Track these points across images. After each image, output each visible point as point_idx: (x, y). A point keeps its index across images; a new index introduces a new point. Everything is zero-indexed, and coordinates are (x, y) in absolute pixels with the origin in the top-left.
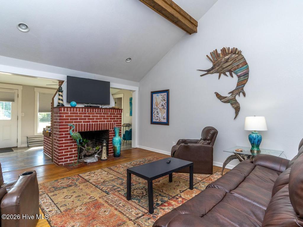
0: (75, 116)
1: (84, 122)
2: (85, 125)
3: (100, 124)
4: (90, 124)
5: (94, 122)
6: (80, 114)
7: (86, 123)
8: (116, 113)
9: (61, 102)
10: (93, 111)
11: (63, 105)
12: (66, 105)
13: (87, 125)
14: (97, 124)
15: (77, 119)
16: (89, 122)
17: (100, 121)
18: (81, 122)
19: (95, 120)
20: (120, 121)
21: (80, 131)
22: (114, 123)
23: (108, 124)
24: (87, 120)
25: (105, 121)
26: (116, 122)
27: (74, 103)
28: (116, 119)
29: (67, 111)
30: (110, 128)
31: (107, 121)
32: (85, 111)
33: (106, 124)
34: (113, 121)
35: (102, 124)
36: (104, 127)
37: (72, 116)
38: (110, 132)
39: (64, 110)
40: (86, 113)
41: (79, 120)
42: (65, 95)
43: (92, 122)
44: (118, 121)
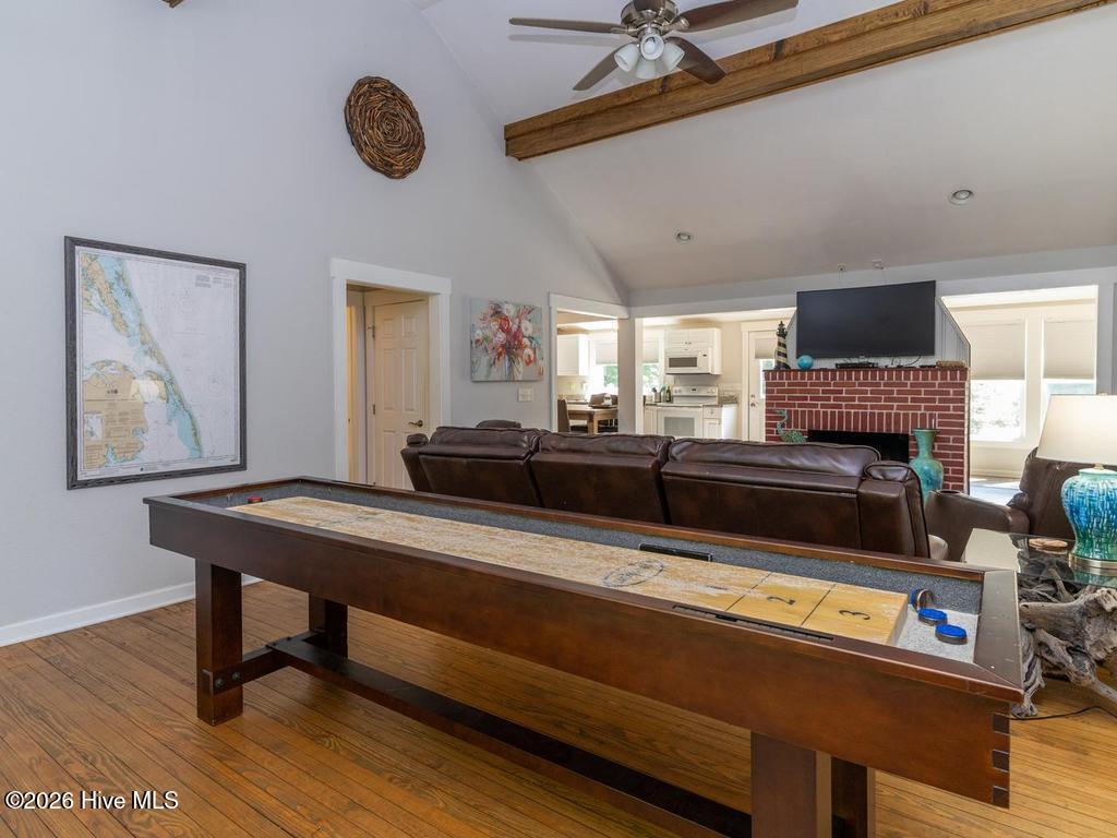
0: (801, 391)
1: (823, 406)
2: (825, 413)
3: (872, 414)
4: (841, 414)
5: (853, 407)
6: (812, 385)
7: (829, 410)
8: (937, 383)
9: (782, 360)
10: (849, 378)
11: (786, 366)
12: (793, 363)
13: (833, 413)
14: (864, 415)
15: (805, 398)
16: (840, 407)
17: (872, 407)
18: (816, 406)
19: (857, 402)
20: (955, 409)
21: (814, 428)
22: (931, 416)
23: (906, 415)
24: (832, 402)
25: (892, 408)
26: (937, 413)
27: (806, 360)
28: (941, 400)
29: (781, 378)
30: (914, 426)
31: (899, 408)
32: (826, 378)
33: (897, 415)
34: (926, 408)
35: (880, 415)
36: (889, 424)
37: (794, 391)
38: (911, 442)
39: (774, 378)
40: (829, 385)
41: (809, 402)
42: (792, 342)
43: (847, 407)
44: (948, 409)
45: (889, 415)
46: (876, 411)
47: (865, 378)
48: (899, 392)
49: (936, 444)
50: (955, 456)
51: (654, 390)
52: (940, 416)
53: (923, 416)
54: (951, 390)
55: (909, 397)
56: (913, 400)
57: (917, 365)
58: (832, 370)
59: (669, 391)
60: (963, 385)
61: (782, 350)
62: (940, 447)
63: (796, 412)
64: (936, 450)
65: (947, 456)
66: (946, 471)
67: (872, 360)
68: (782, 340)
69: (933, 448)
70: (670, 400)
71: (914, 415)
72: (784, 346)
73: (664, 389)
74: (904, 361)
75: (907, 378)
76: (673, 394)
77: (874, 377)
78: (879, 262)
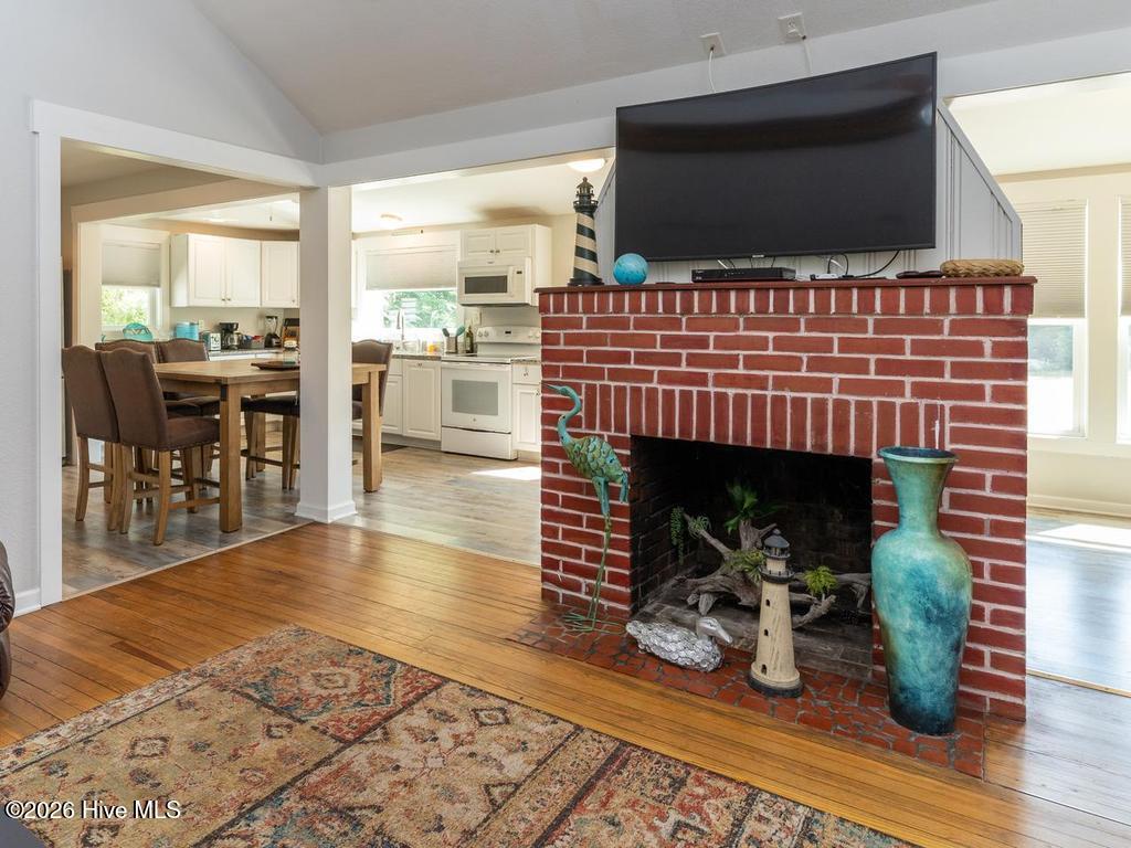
0: (616, 340)
1: (663, 377)
2: (669, 396)
3: (779, 402)
4: (703, 397)
5: (733, 381)
6: (639, 324)
7: (677, 389)
9: (585, 265)
10: (724, 306)
11: (590, 280)
12: (606, 271)
14: (759, 402)
15: (624, 358)
16: (701, 380)
17: (780, 383)
18: (648, 376)
19: (741, 370)
20: (999, 394)
21: (644, 432)
22: (932, 412)
23: (863, 408)
24: (684, 368)
25: (826, 386)
26: (948, 404)
27: (633, 264)
28: (958, 370)
29: (573, 309)
30: (886, 442)
31: (845, 387)
32: (669, 307)
33: (841, 406)
34: (920, 390)
35: (799, 405)
36: (820, 430)
37: (599, 340)
38: (878, 482)
39: (559, 309)
40: (676, 324)
41: (632, 366)
42: (605, 223)
43: (719, 380)
44: (978, 393)
45: (820, 406)
46: (789, 395)
47: (762, 308)
48: (846, 345)
49: (947, 492)
50: (998, 528)
51: (446, 333)
52: (958, 414)
53: (909, 411)
54: (987, 342)
55: (872, 358)
56: (883, 367)
57: (891, 274)
58: (686, 289)
59: (470, 335)
60: (1021, 328)
61: (587, 243)
62: (956, 501)
63: (606, 390)
64: (946, 509)
65: (977, 526)
66: (977, 569)
67: (781, 263)
68: (586, 221)
69: (939, 504)
70: (472, 350)
71: (887, 410)
72: (592, 235)
73: (461, 331)
74: (859, 268)
75: (867, 307)
76: (477, 339)
77: (782, 307)
78: (795, 21)
